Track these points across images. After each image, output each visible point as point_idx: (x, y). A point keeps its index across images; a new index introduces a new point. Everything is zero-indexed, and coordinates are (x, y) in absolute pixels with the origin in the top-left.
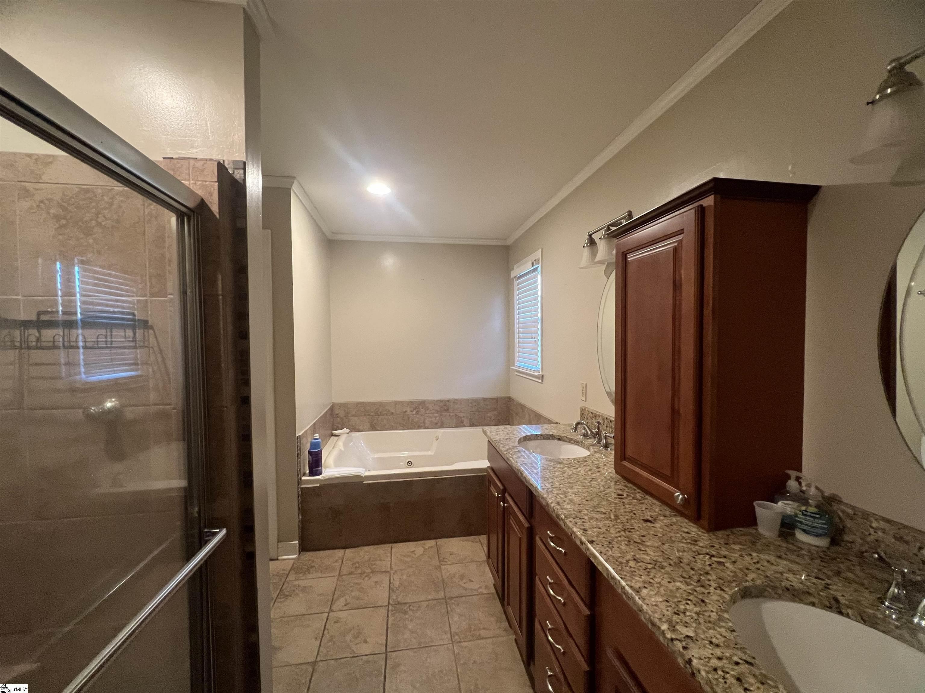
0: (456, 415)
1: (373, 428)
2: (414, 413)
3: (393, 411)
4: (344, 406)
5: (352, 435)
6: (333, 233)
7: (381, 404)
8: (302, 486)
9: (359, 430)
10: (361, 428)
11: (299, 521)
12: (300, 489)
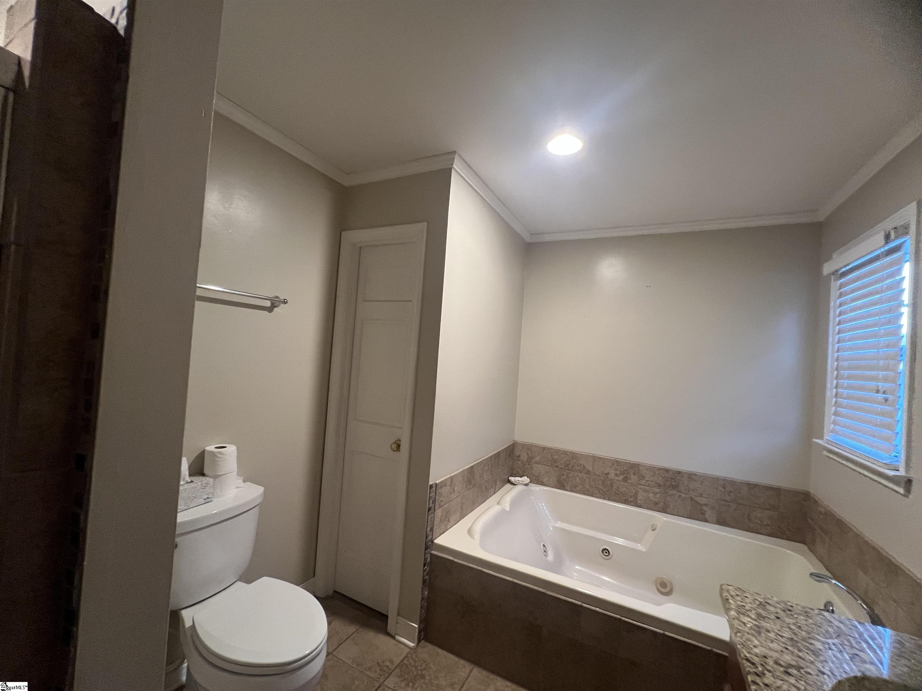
0: (692, 499)
1: (561, 486)
2: (621, 478)
3: (591, 469)
4: (529, 447)
5: (532, 488)
6: (531, 234)
7: (574, 456)
8: (433, 552)
9: (543, 484)
10: (545, 480)
11: (423, 599)
12: (428, 556)
